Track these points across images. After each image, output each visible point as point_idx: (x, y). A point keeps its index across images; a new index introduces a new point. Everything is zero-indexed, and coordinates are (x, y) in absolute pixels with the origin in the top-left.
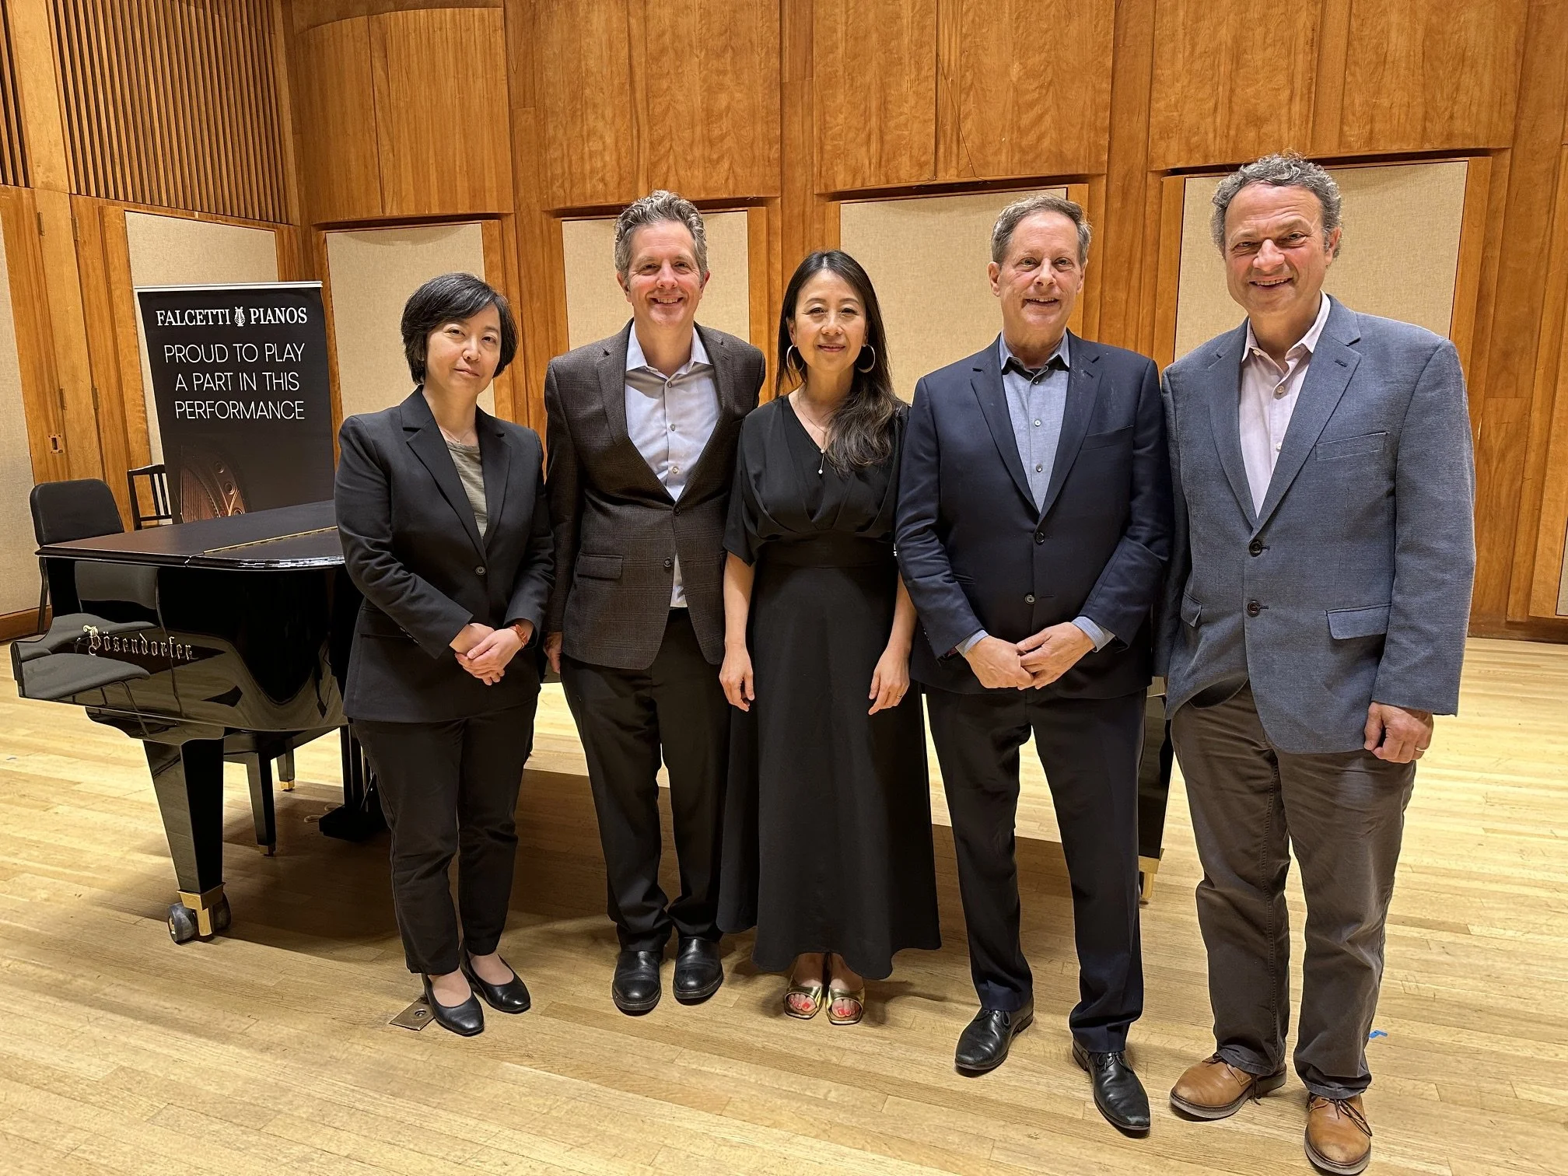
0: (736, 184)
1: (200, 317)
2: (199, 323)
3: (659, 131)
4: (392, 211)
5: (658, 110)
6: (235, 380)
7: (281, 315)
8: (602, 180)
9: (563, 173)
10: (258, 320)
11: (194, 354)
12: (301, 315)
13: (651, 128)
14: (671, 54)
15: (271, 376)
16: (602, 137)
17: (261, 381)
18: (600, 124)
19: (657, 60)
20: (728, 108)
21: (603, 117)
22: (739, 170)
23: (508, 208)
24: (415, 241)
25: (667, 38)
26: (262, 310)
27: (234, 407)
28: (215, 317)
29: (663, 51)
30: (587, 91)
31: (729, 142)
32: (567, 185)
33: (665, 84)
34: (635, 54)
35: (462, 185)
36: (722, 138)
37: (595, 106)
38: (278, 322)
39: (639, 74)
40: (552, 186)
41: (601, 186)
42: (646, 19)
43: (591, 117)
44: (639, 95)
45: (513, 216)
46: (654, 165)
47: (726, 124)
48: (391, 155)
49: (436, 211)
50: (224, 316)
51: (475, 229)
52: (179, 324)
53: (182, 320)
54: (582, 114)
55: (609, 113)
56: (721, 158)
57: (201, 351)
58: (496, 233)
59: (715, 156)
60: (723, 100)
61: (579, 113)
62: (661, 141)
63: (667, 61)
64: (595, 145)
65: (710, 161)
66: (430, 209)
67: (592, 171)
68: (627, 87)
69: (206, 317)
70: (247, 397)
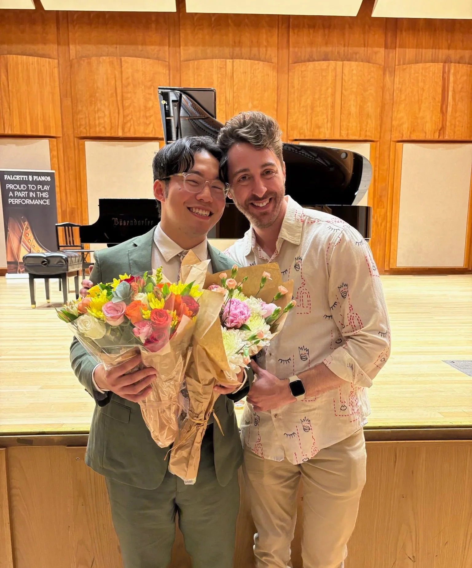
0: (155, 132)
1: (18, 178)
2: (18, 179)
3: (127, 112)
4: (8, 132)
5: (127, 105)
6: (28, 194)
7: (43, 178)
8: (104, 127)
9: (86, 124)
10: (36, 179)
11: (15, 187)
12: (49, 179)
13: (123, 111)
14: (132, 85)
15: (39, 194)
16: (104, 112)
17: (36, 195)
18: (103, 108)
19: (126, 87)
20: (152, 107)
21: (104, 105)
22: (156, 128)
23: (60, 135)
24: (17, 145)
25: (130, 80)
26: (37, 177)
27: (28, 201)
28: (23, 178)
29: (129, 84)
30: (97, 95)
31: (152, 118)
32: (88, 128)
33: (129, 95)
34: (117, 83)
35: (40, 124)
36: (151, 116)
37: (101, 100)
38: (42, 180)
39: (119, 91)
40: (80, 127)
41: (103, 130)
42: (122, 73)
43: (99, 105)
44: (119, 98)
45: (61, 138)
46: (124, 124)
47: (152, 112)
48: (8, 110)
49: (29, 133)
50: (25, 178)
51: (46, 141)
52: (12, 179)
53: (13, 178)
54: (95, 103)
55: (107, 104)
56: (149, 124)
57: (18, 186)
58: (55, 143)
59: (148, 123)
60: (150, 104)
61: (94, 102)
62: (128, 115)
63: (130, 88)
64: (101, 114)
65: (146, 124)
66: (27, 132)
67: (99, 124)
68: (115, 95)
69: (20, 178)
70: (32, 199)
